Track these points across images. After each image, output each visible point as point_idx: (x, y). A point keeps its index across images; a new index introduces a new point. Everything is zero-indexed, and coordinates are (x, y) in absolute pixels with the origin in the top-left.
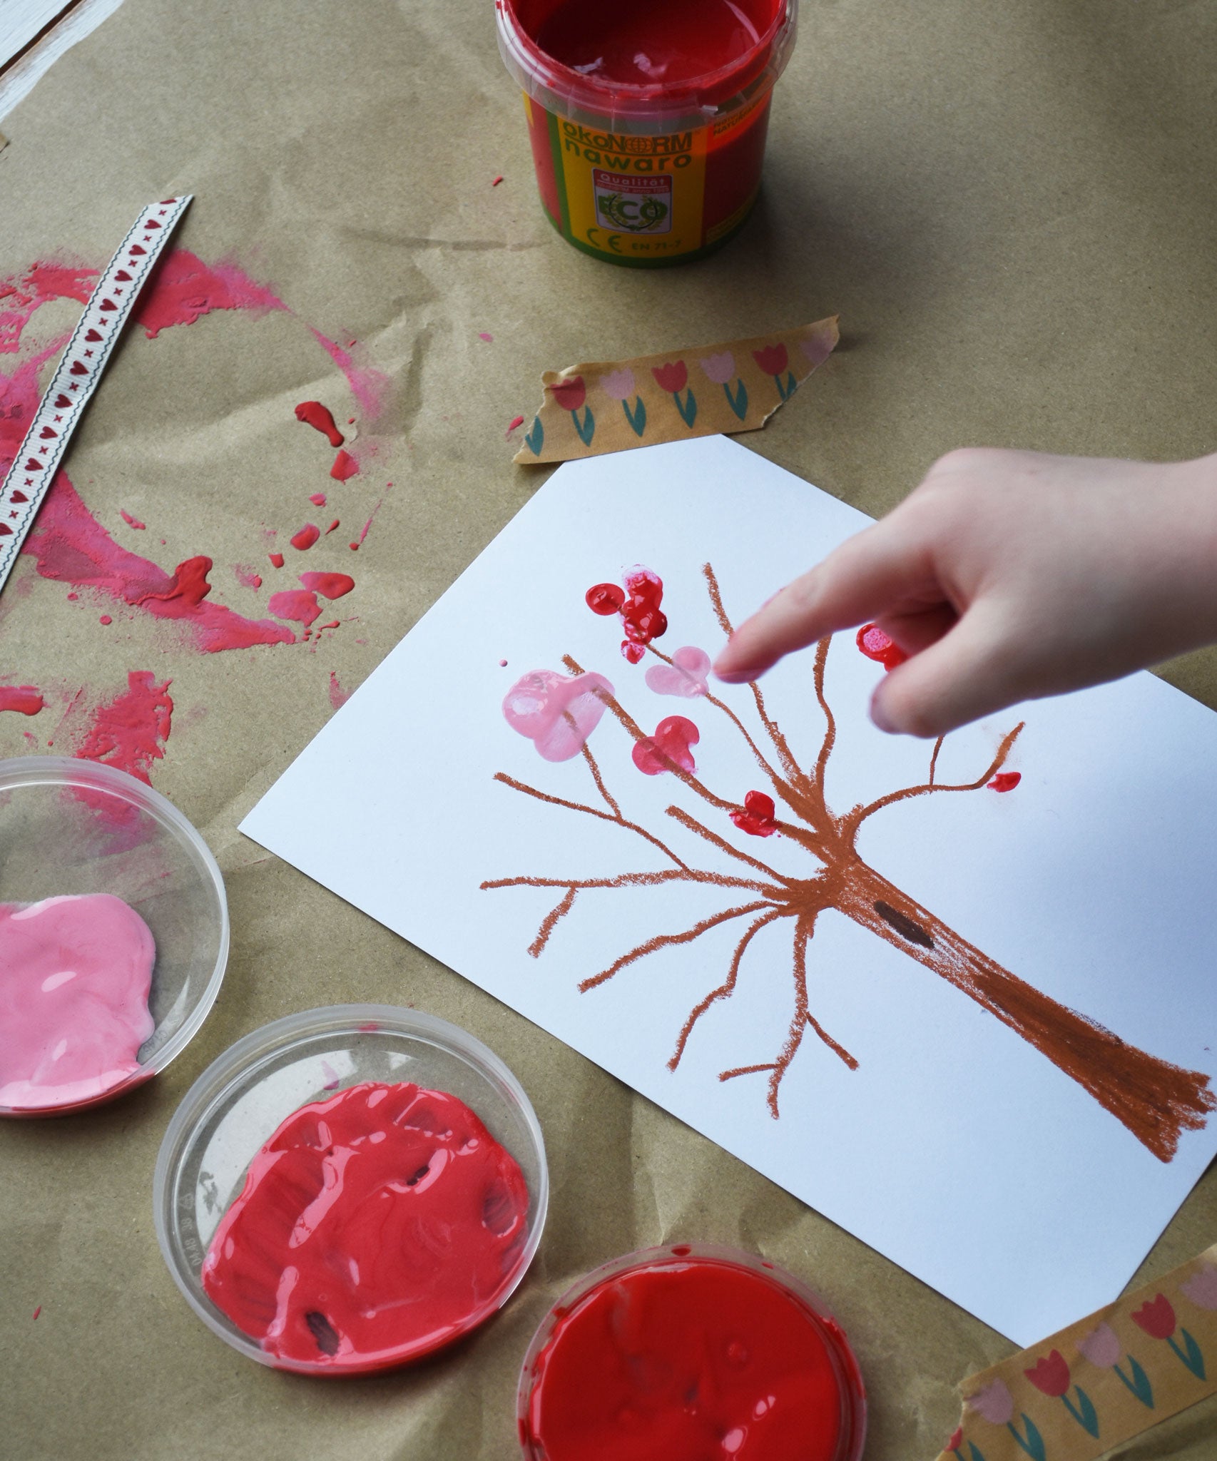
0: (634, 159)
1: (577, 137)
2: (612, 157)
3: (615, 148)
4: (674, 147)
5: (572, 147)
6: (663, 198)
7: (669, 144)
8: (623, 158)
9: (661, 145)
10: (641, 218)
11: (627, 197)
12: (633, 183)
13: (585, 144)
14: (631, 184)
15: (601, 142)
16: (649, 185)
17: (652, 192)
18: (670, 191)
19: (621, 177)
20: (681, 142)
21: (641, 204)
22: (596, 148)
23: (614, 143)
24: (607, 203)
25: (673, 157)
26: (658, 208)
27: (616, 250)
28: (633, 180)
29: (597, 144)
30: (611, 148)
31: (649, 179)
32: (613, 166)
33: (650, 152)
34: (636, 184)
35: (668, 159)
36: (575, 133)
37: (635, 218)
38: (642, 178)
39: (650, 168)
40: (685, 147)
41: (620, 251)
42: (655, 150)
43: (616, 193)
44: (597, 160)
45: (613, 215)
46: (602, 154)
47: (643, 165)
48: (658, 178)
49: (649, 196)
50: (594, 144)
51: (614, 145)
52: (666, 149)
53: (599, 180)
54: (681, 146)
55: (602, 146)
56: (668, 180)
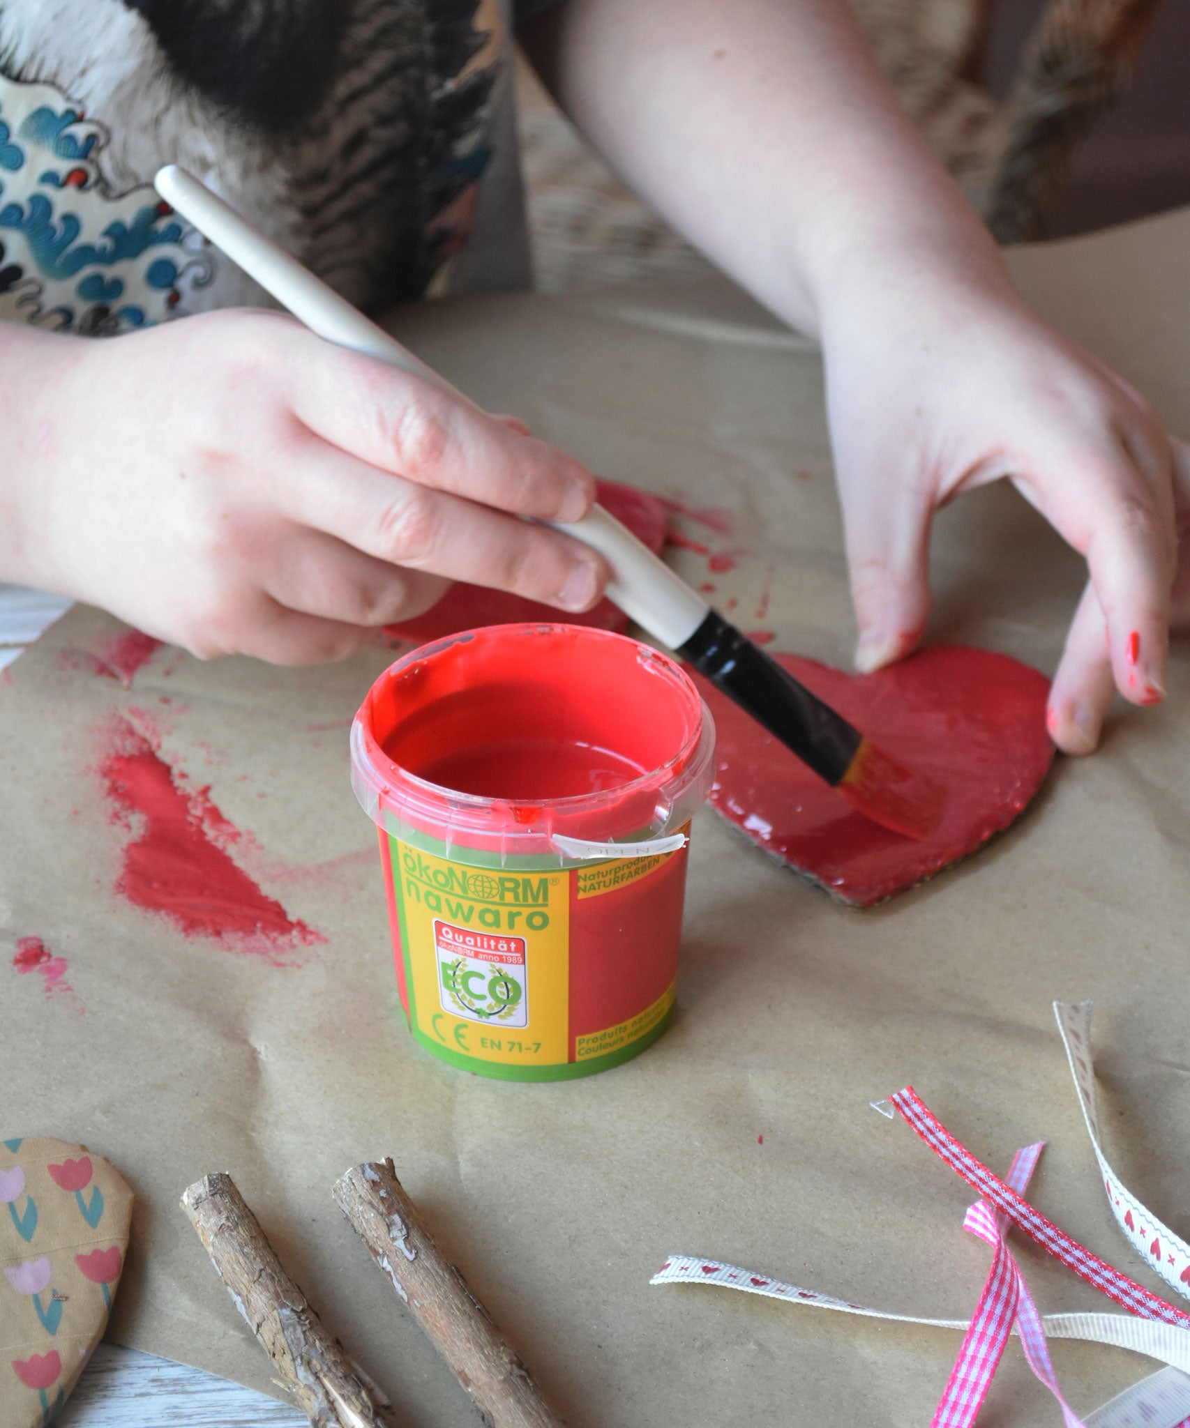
0: (479, 907)
1: (417, 873)
2: (454, 901)
3: (458, 890)
4: (525, 899)
5: (413, 889)
6: (514, 971)
7: (520, 890)
8: (466, 904)
9: (509, 890)
10: (490, 1000)
11: (473, 964)
12: (479, 944)
13: (424, 882)
14: (476, 945)
15: (441, 879)
16: (496, 949)
17: (501, 960)
18: (524, 962)
19: (466, 934)
20: (535, 889)
21: (489, 977)
22: (436, 888)
23: (455, 882)
24: (451, 973)
25: (526, 911)
26: (510, 986)
27: (463, 1047)
28: (479, 939)
29: (438, 882)
30: (452, 888)
31: (497, 939)
32: (454, 916)
33: (497, 899)
34: (482, 946)
35: (519, 914)
36: (414, 869)
37: (483, 998)
38: (490, 937)
39: (497, 923)
40: (540, 901)
41: (467, 1049)
42: (502, 898)
43: (460, 958)
44: (438, 908)
45: (457, 992)
46: (443, 896)
47: (489, 918)
48: (508, 940)
49: (498, 965)
50: (434, 884)
51: (456, 884)
52: (517, 898)
53: (441, 938)
54: (535, 898)
55: (441, 885)
56: (520, 945)
